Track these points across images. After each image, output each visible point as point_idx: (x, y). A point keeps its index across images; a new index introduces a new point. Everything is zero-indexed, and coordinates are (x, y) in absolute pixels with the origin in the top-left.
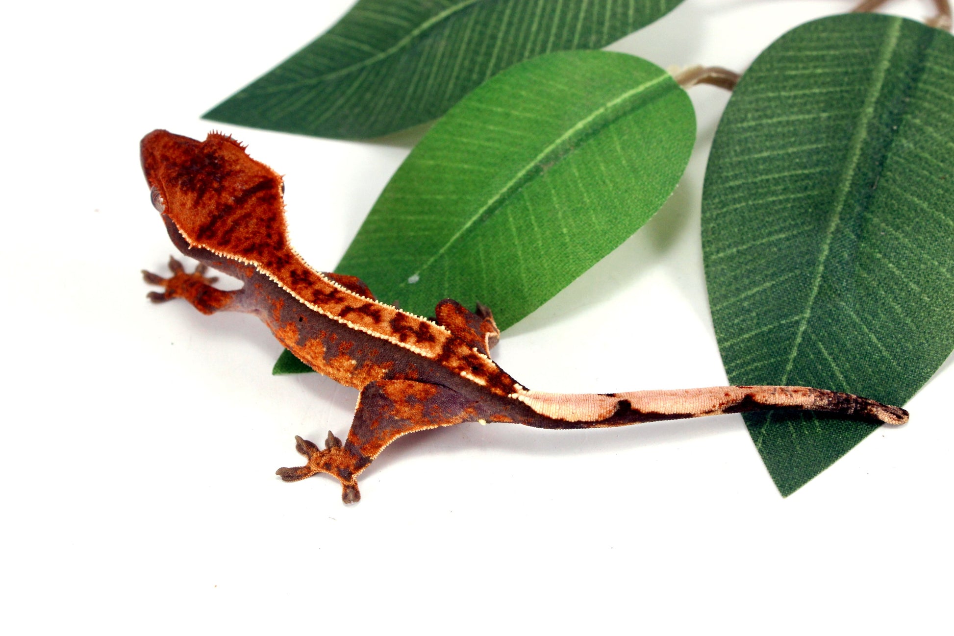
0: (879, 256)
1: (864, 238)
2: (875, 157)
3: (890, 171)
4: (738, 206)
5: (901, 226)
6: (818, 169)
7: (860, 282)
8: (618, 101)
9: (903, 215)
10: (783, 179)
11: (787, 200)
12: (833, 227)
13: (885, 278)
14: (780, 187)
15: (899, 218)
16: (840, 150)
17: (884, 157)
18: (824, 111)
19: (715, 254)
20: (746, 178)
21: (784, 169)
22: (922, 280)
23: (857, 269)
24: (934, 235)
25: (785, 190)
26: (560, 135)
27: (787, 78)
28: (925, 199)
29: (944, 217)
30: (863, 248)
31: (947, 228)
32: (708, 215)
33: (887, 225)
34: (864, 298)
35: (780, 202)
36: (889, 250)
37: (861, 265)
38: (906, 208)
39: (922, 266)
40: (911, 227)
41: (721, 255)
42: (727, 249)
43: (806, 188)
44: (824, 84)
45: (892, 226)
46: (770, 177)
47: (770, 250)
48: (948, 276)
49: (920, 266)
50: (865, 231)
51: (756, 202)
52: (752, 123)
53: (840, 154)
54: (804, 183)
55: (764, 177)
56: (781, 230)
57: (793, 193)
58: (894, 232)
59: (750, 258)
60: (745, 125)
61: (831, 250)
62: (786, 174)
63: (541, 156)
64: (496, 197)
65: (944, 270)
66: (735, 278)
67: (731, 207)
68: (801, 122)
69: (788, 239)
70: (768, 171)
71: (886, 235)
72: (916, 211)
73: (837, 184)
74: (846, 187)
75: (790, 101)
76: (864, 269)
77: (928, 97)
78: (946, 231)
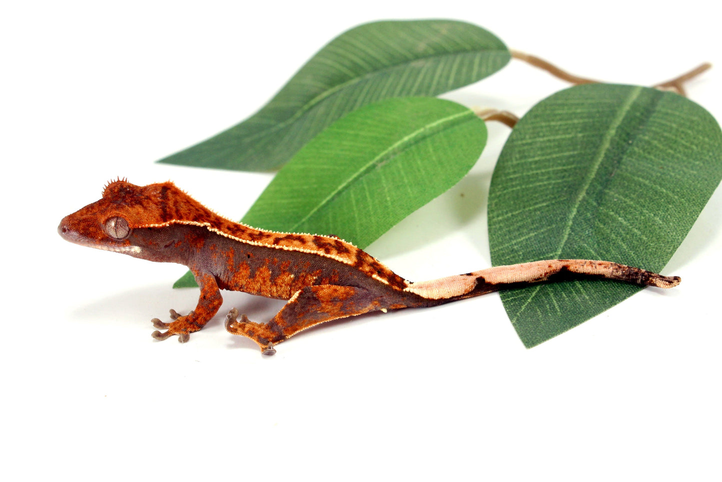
0: (612, 213)
1: (602, 204)
2: (615, 158)
3: (625, 165)
4: (514, 189)
5: (629, 194)
6: (573, 166)
7: (598, 231)
8: (434, 124)
9: (631, 189)
10: (548, 173)
11: (549, 184)
12: (581, 197)
13: (616, 227)
14: (546, 177)
15: (628, 191)
16: (589, 154)
17: (621, 158)
18: (580, 132)
19: (496, 217)
20: (522, 173)
21: (549, 167)
22: (642, 226)
23: (596, 223)
24: (651, 199)
25: (549, 179)
26: (391, 145)
27: (555, 115)
28: (647, 179)
29: (659, 188)
30: (602, 210)
31: (661, 194)
32: (493, 195)
33: (619, 195)
34: (601, 241)
35: (545, 185)
36: (619, 209)
37: (599, 220)
38: (633, 185)
39: (642, 218)
40: (635, 195)
41: (500, 218)
42: (505, 214)
43: (563, 177)
44: (581, 118)
45: (622, 195)
46: (539, 171)
47: (535, 213)
48: (661, 222)
49: (641, 218)
50: (603, 200)
51: (527, 186)
52: (529, 141)
53: (589, 157)
54: (563, 175)
55: (535, 172)
56: (543, 201)
57: (554, 180)
58: (623, 199)
59: (520, 219)
60: (524, 142)
61: (578, 212)
62: (551, 169)
63: (377, 158)
64: (344, 185)
65: (658, 219)
66: (509, 232)
67: (510, 190)
68: (563, 139)
69: (548, 206)
70: (539, 168)
71: (618, 201)
72: (640, 186)
73: (586, 174)
74: (592, 176)
75: (557, 128)
76: (601, 223)
77: (656, 124)
78: (660, 195)
